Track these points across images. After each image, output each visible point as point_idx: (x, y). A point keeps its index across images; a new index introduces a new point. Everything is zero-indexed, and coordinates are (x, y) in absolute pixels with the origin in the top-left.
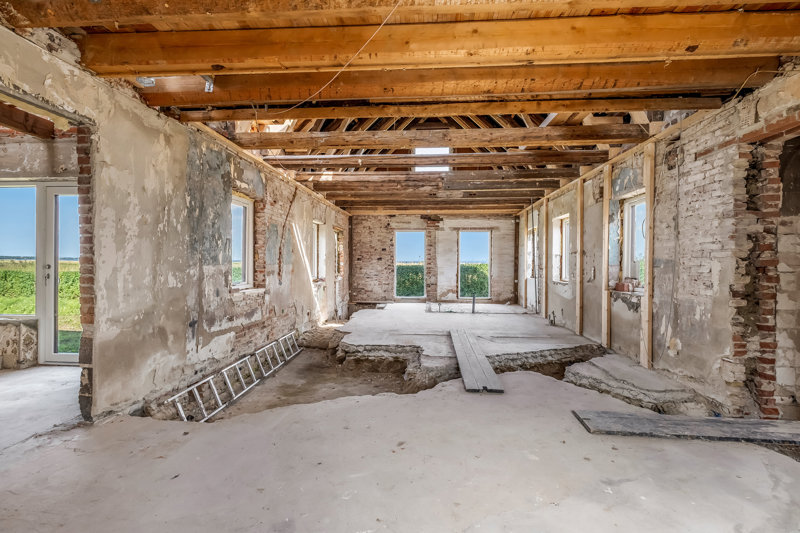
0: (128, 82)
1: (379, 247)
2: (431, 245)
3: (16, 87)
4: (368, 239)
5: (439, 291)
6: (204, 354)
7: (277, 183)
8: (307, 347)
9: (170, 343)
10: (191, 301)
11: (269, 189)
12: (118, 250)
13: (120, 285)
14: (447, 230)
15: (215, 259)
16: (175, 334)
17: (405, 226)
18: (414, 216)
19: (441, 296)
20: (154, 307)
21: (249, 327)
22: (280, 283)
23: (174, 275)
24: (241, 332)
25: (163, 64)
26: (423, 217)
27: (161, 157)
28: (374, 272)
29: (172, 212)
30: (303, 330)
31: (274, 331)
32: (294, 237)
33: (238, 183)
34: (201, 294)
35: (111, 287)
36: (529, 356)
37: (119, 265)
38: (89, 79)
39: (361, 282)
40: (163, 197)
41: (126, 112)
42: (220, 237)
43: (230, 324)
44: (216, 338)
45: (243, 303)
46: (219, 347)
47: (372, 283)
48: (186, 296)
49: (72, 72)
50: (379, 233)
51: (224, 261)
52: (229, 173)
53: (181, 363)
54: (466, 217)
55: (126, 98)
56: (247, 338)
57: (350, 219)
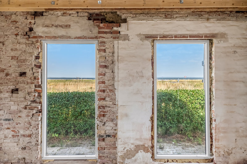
5: (121, 149)
50: (14, 44)
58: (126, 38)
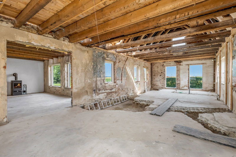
0: (78, 42)
1: (160, 72)
2: (178, 70)
3: (58, 49)
4: (157, 69)
5: (181, 86)
6: (97, 97)
7: (120, 57)
8: (130, 99)
9: (89, 94)
10: (94, 85)
11: (117, 59)
12: (77, 75)
13: (77, 82)
14: (184, 65)
15: (100, 77)
16: (90, 92)
17: (169, 65)
18: (172, 62)
19: (181, 88)
20: (85, 86)
21: (111, 93)
22: (122, 82)
23: (90, 80)
24: (108, 94)
25: (79, 39)
26: (175, 62)
27: (86, 56)
28: (159, 80)
29: (89, 67)
30: (131, 95)
31: (120, 94)
32: (127, 70)
33: (107, 59)
34: (96, 84)
35: (76, 82)
36: (191, 109)
37: (77, 78)
38: (71, 44)
39: (155, 83)
40: (87, 64)
41: (78, 48)
42: (102, 71)
43: (105, 91)
44: (101, 94)
45: (109, 87)
46: (102, 96)
47: (158, 83)
48: (92, 84)
49: (67, 43)
50: (160, 67)
51: (103, 77)
52: (104, 57)
53: (91, 98)
54: (192, 60)
55: (78, 46)
56: (111, 95)
57: (151, 64)
58: (182, 65)
